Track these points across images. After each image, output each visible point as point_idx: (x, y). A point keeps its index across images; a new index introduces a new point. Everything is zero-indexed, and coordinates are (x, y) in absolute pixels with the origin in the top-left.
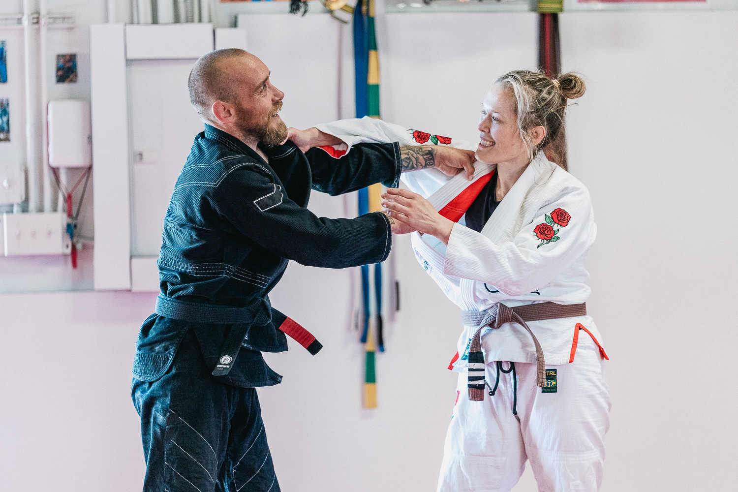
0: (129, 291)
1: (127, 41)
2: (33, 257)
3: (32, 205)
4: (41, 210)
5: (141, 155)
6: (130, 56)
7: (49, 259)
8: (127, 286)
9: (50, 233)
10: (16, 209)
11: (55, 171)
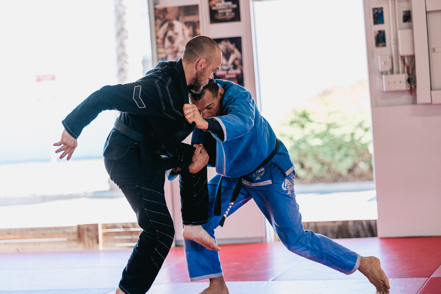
0: (431, 104)
1: (426, 5)
2: (396, 92)
3: (395, 71)
4: (398, 73)
5: (434, 49)
6: (428, 10)
7: (402, 92)
8: (429, 101)
9: (401, 82)
10: (389, 73)
11: (403, 58)
